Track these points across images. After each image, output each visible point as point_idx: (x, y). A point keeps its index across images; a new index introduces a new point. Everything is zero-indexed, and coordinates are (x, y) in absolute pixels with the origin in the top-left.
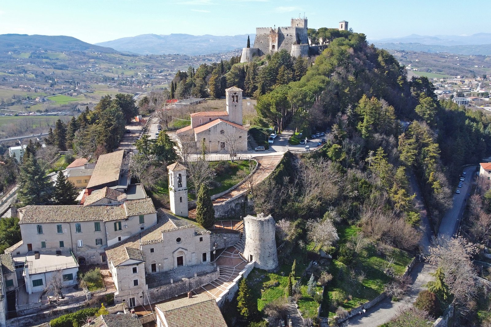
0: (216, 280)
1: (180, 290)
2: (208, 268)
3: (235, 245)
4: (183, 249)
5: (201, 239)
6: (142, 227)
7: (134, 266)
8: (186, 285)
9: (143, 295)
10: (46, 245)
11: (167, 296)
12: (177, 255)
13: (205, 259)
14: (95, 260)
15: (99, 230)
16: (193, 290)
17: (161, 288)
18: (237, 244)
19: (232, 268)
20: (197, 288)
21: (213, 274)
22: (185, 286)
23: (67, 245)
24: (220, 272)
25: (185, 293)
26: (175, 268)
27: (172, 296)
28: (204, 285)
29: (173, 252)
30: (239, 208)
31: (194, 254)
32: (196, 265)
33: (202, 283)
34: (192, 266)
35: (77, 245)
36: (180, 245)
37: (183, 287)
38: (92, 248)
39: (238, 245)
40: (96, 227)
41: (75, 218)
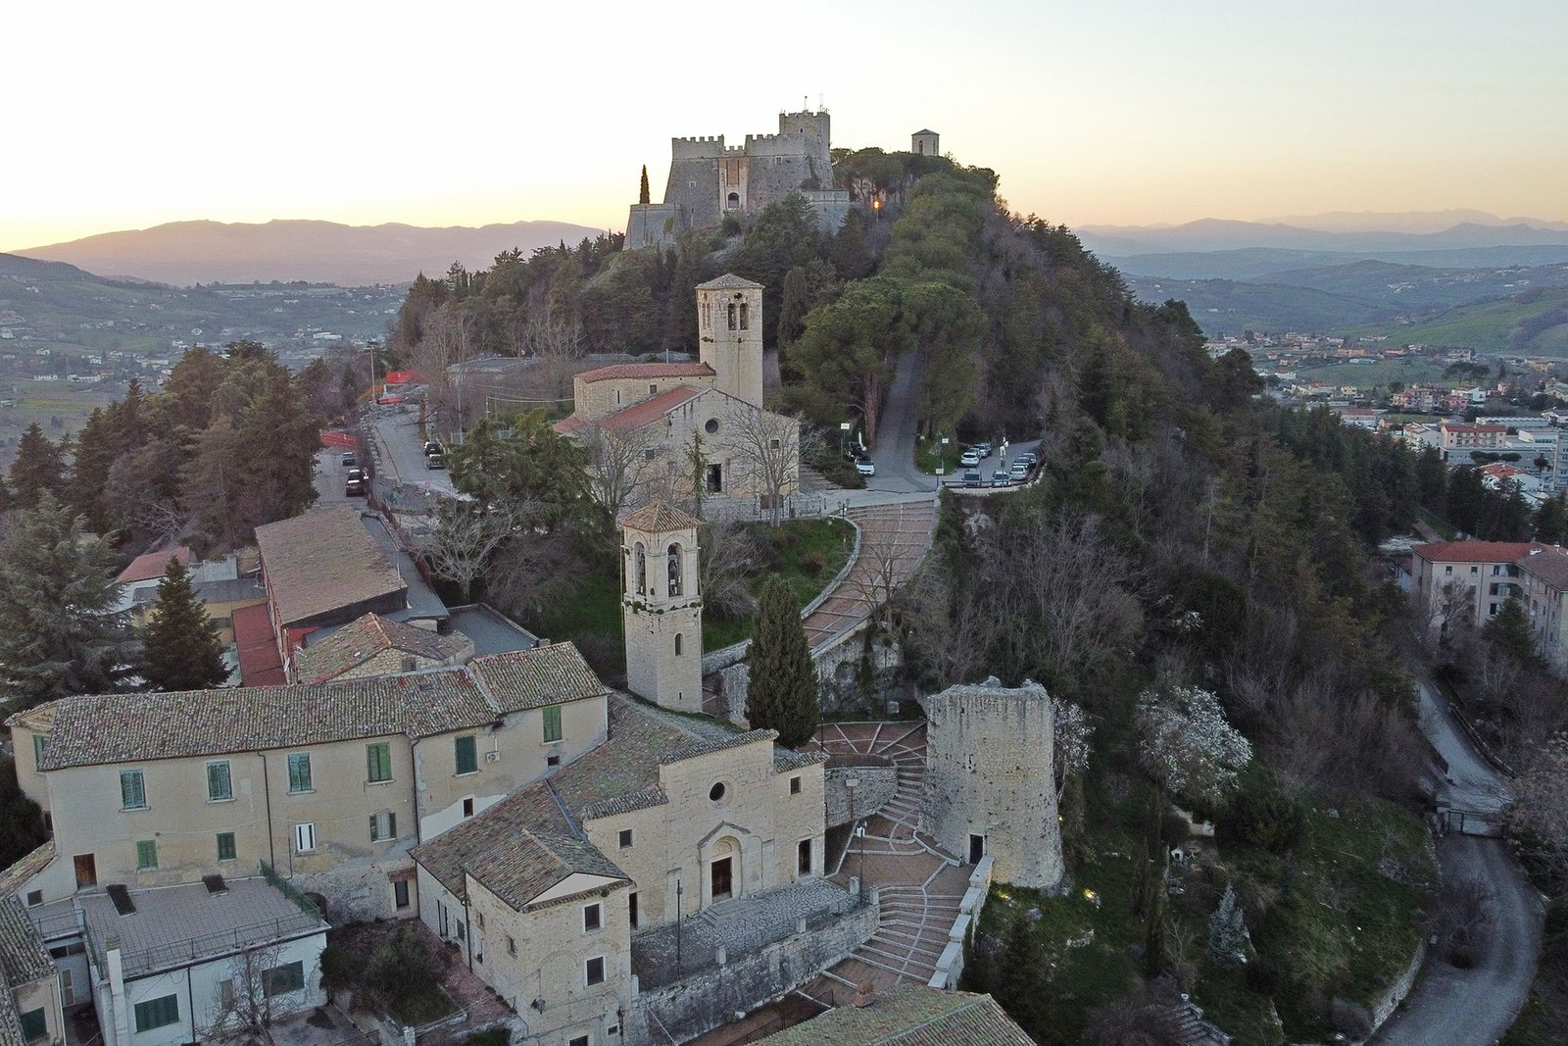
0: (870, 942)
1: (749, 991)
2: (833, 899)
3: (882, 810)
4: (733, 826)
5: (795, 786)
6: (553, 755)
7: (590, 903)
8: (772, 969)
9: (621, 1022)
10: (159, 854)
11: (707, 1020)
12: (713, 854)
13: (805, 867)
14: (367, 903)
15: (384, 774)
16: (794, 986)
17: (684, 987)
18: (888, 804)
19: (915, 892)
20: (807, 980)
21: (858, 918)
22: (769, 975)
23: (250, 853)
24: (882, 910)
25: (768, 1000)
26: (704, 909)
27: (725, 1016)
28: (832, 962)
29: (700, 845)
30: (849, 680)
31: (770, 848)
32: (777, 893)
33: (825, 958)
34: (765, 897)
35: (293, 847)
36: (724, 811)
37: (762, 978)
38: (353, 853)
39: (896, 807)
40: (375, 764)
41: (283, 731)
